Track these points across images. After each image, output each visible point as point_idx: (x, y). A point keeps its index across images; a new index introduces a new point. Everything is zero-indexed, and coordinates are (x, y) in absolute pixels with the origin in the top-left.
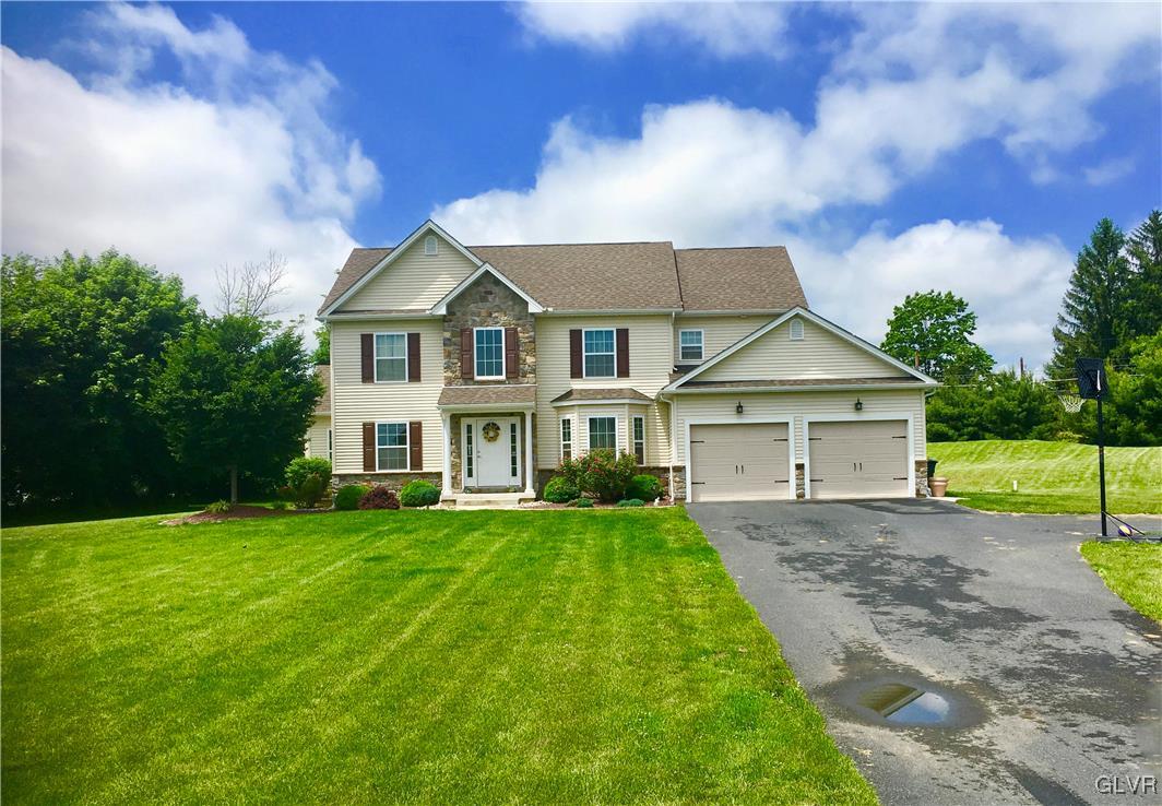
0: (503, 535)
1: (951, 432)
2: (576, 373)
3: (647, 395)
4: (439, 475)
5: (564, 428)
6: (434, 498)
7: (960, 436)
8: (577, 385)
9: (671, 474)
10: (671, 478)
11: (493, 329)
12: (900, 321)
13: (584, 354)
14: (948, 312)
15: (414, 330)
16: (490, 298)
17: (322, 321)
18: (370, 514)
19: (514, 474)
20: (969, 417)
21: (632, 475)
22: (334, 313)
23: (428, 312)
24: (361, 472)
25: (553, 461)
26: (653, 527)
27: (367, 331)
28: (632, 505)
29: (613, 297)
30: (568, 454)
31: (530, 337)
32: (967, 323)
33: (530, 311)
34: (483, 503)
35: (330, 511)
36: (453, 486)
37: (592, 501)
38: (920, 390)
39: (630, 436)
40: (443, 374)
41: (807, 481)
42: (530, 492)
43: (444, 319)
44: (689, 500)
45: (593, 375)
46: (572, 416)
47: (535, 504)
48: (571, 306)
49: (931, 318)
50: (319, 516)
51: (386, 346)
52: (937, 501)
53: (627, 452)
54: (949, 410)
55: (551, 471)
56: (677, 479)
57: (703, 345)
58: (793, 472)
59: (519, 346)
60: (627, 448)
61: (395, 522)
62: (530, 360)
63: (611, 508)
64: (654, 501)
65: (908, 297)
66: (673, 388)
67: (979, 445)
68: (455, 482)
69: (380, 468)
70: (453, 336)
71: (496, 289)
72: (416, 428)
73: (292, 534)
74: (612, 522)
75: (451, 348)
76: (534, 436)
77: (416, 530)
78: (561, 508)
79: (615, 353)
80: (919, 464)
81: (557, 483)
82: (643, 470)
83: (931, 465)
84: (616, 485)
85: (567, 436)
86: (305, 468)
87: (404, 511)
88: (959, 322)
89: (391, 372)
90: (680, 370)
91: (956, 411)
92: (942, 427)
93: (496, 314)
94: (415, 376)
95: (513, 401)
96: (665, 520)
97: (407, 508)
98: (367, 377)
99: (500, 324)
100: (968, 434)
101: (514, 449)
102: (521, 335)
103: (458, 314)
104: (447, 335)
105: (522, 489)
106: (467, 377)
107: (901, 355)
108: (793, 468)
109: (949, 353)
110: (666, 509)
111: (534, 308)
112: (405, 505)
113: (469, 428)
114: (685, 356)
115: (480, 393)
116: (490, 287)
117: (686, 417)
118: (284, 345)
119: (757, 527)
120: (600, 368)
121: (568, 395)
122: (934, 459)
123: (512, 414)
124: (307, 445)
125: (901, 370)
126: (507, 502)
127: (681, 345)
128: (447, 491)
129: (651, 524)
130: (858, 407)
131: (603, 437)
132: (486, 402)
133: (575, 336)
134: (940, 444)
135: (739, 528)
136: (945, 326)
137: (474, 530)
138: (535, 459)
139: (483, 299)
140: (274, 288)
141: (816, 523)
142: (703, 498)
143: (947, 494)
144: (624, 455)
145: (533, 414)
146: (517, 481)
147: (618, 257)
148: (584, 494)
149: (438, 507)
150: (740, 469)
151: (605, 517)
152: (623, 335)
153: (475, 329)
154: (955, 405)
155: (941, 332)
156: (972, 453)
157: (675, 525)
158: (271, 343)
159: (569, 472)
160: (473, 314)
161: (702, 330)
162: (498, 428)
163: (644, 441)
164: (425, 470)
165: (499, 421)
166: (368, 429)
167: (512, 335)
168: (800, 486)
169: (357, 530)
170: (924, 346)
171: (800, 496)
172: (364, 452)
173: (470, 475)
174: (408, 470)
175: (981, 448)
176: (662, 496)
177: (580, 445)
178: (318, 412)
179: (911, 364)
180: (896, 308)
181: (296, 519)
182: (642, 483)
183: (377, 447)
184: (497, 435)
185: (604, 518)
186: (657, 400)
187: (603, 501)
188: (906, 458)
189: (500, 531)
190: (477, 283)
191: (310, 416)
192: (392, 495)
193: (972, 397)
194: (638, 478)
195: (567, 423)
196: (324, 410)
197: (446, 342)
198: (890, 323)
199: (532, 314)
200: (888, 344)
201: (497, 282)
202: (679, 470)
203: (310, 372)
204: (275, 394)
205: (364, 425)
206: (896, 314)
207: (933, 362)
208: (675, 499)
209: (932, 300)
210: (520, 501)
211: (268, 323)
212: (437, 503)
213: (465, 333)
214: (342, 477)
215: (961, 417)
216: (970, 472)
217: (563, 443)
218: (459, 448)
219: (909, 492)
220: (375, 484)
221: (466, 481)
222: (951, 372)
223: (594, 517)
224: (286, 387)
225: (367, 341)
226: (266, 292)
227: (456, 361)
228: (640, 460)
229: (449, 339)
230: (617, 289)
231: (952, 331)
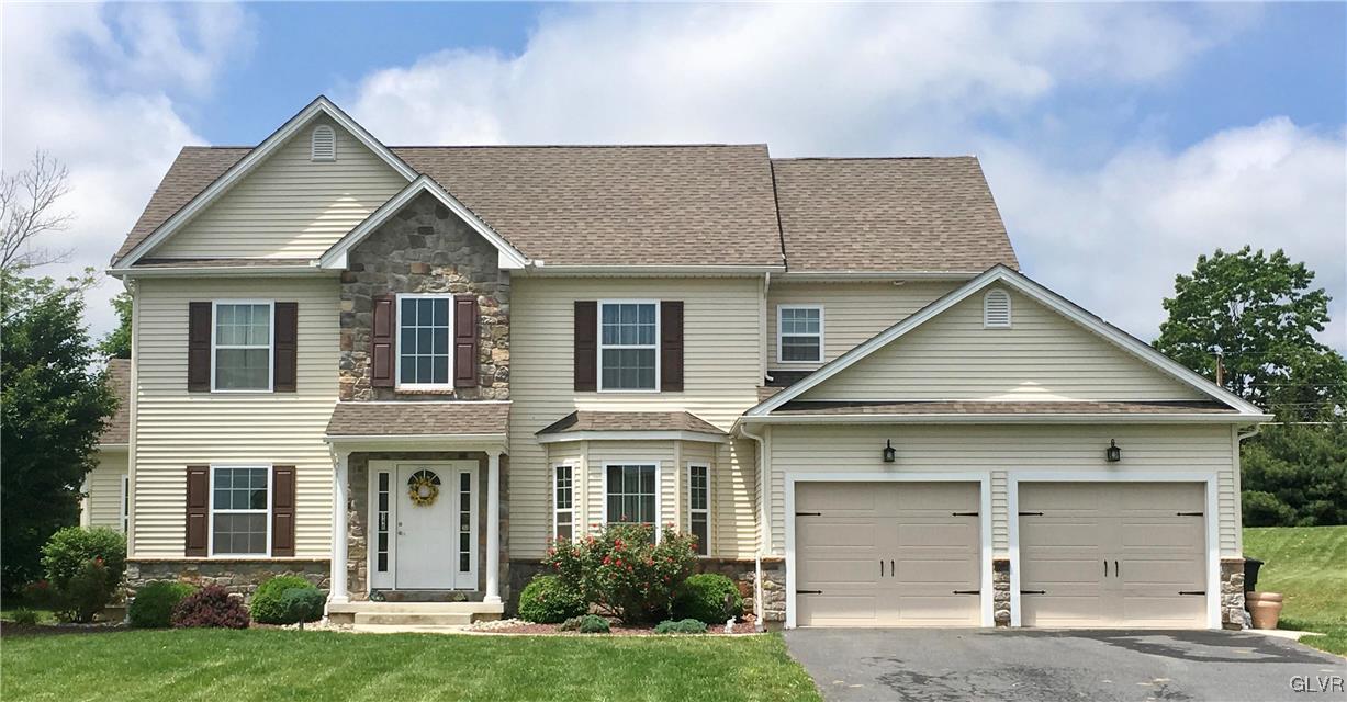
0: (435, 683)
1: (1284, 509)
2: (584, 382)
3: (716, 425)
4: (325, 566)
5: (560, 484)
6: (313, 609)
7: (1301, 516)
8: (586, 404)
9: (759, 574)
10: (758, 581)
11: (433, 296)
12: (1188, 301)
13: (600, 347)
14: (1277, 288)
15: (286, 297)
16: (429, 239)
17: (118, 276)
18: (190, 638)
19: (465, 566)
20: (1318, 481)
21: (684, 574)
22: (141, 262)
23: (313, 264)
24: (181, 556)
25: (538, 544)
26: (720, 673)
27: (200, 297)
28: (682, 631)
29: (656, 243)
30: (565, 532)
31: (501, 313)
32: (1313, 308)
33: (500, 266)
34: (405, 621)
35: (121, 628)
36: (349, 588)
37: (609, 621)
38: (1229, 426)
39: (683, 500)
40: (338, 379)
41: (1015, 592)
42: (493, 601)
43: (342, 277)
44: (791, 623)
45: (615, 386)
46: (576, 463)
47: (502, 624)
48: (578, 258)
49: (1245, 298)
50: (97, 638)
51: (234, 325)
52: (1263, 638)
53: (676, 530)
54: (1280, 468)
55: (535, 564)
56: (770, 584)
57: (821, 335)
58: (988, 576)
59: (478, 332)
60: (677, 522)
61: (236, 652)
62: (499, 355)
63: (643, 634)
64: (725, 623)
65: (1202, 259)
66: (764, 413)
67: (1337, 534)
68: (354, 580)
69: (215, 552)
70: (359, 308)
71: (439, 225)
72: (286, 478)
73: (43, 672)
74: (645, 662)
75: (354, 331)
76: (504, 496)
77: (273, 668)
78: (551, 632)
79: (657, 346)
80: (1227, 566)
81: (543, 587)
82: (705, 566)
83: (1251, 569)
84: (654, 592)
85: (565, 498)
86: (77, 548)
87: (258, 633)
88: (1297, 306)
89: (242, 373)
90: (779, 380)
91: (1293, 470)
92: (1267, 500)
93: (440, 271)
94: (286, 381)
95: (466, 431)
96: (743, 661)
97: (263, 627)
98: (198, 381)
99: (446, 288)
100: (1316, 513)
101: (465, 520)
102: (483, 309)
103: (370, 269)
104: (348, 306)
105: (479, 595)
106: (382, 385)
107: (1191, 363)
108: (988, 567)
109: (1278, 364)
110: (746, 640)
111: (509, 260)
112: (262, 620)
113: (384, 479)
114: (789, 353)
115: (405, 415)
116: (428, 219)
117: (785, 469)
118: (47, 318)
119: (919, 679)
120: (629, 374)
121: (569, 421)
122: (1254, 557)
123: (463, 456)
124: (84, 504)
125: (1194, 389)
126: (449, 620)
127: (780, 335)
128: (337, 597)
129: (719, 666)
130: (1113, 455)
131: (633, 500)
132: (416, 432)
133: (585, 313)
134: (1264, 530)
135: (885, 680)
136: (1272, 312)
137: (383, 670)
138: (504, 540)
139: (416, 242)
140: (43, 217)
141: (1032, 673)
142: (818, 621)
143: (1281, 625)
144: (670, 537)
145: (503, 457)
146: (470, 581)
147: (666, 170)
148: (593, 607)
149: (322, 625)
150: (888, 568)
151: (632, 652)
152: (674, 312)
153: (399, 297)
154: (1291, 458)
155: (1263, 324)
156: (1323, 549)
157: (763, 671)
158: (23, 315)
159: (569, 567)
160: (396, 268)
161: (821, 308)
162: (437, 481)
163: (708, 511)
164: (299, 556)
165: (438, 467)
166: (196, 478)
167: (467, 308)
168: (1001, 602)
169: (164, 667)
170: (1232, 346)
171: (1002, 621)
172: (188, 519)
173: (383, 566)
174: (268, 556)
175: (1341, 539)
176: (741, 614)
177: (589, 516)
178: (105, 444)
179: (1212, 378)
180: (1180, 279)
181: (54, 642)
182: (703, 589)
183: (212, 511)
184: (435, 494)
185: (630, 654)
186: (734, 435)
187: (629, 622)
188: (1204, 555)
189: (433, 673)
190: (405, 213)
191: (88, 451)
192: (235, 600)
193: (1322, 443)
194: (695, 579)
195: (565, 474)
196: (117, 441)
197: (346, 320)
198: (1168, 305)
199: (506, 272)
200: (1166, 343)
201: (443, 212)
202: (773, 566)
203: (90, 370)
204: (25, 409)
205: (190, 469)
206: (1179, 289)
207: (1248, 379)
208: (766, 621)
209: (1246, 263)
210: (475, 617)
211: (29, 281)
212: (320, 619)
213: (378, 302)
214: (146, 566)
215: (1302, 482)
216: (1321, 584)
217: (556, 511)
218: (363, 516)
219: (1211, 620)
220: (206, 580)
221: (374, 579)
222: (1282, 397)
223: (611, 652)
224: (46, 397)
225: (199, 316)
226: (25, 225)
227: (362, 354)
228: (701, 546)
229: (350, 315)
230: (665, 228)
231: (1284, 323)
